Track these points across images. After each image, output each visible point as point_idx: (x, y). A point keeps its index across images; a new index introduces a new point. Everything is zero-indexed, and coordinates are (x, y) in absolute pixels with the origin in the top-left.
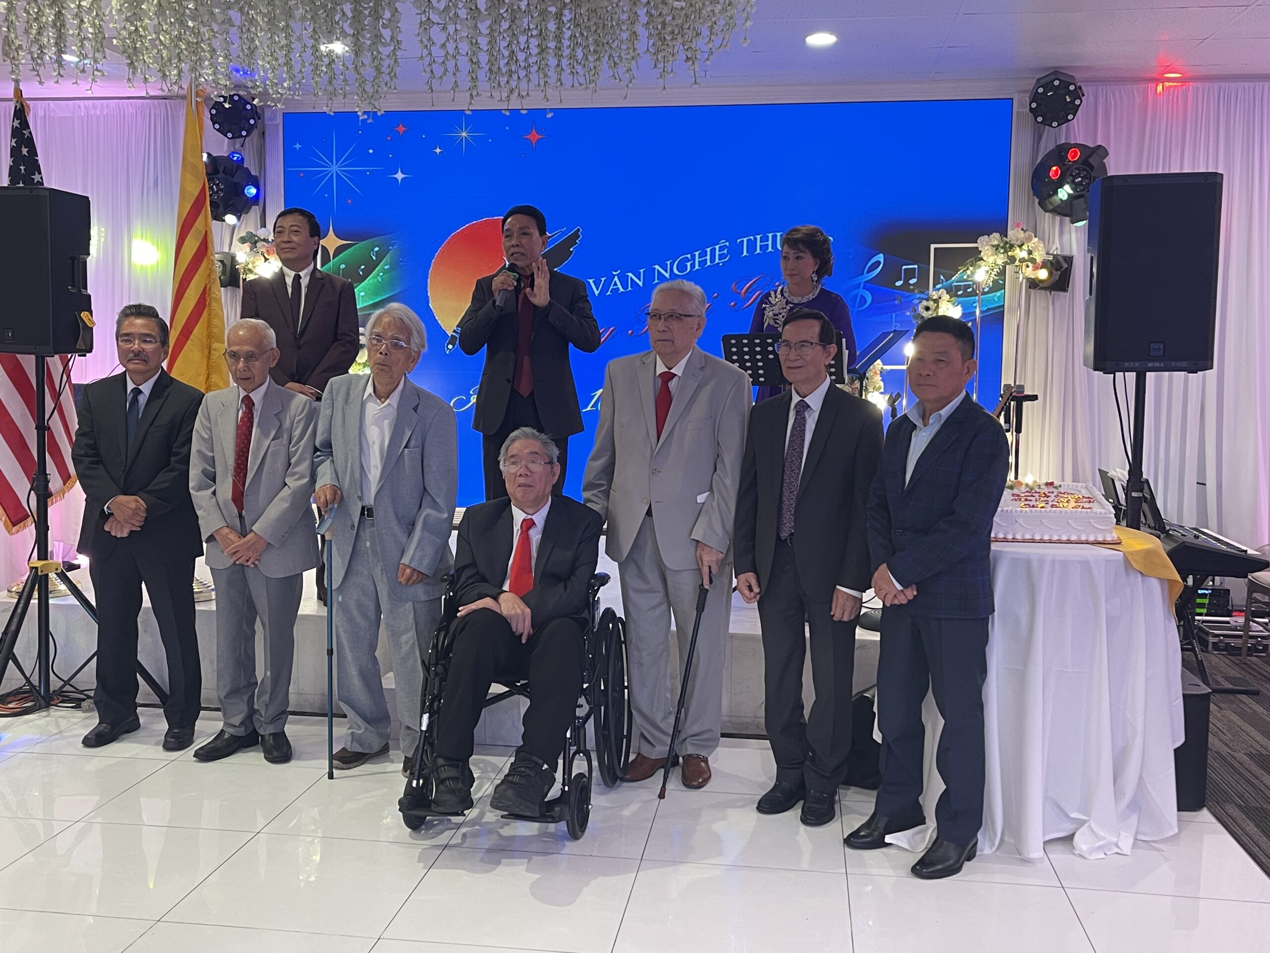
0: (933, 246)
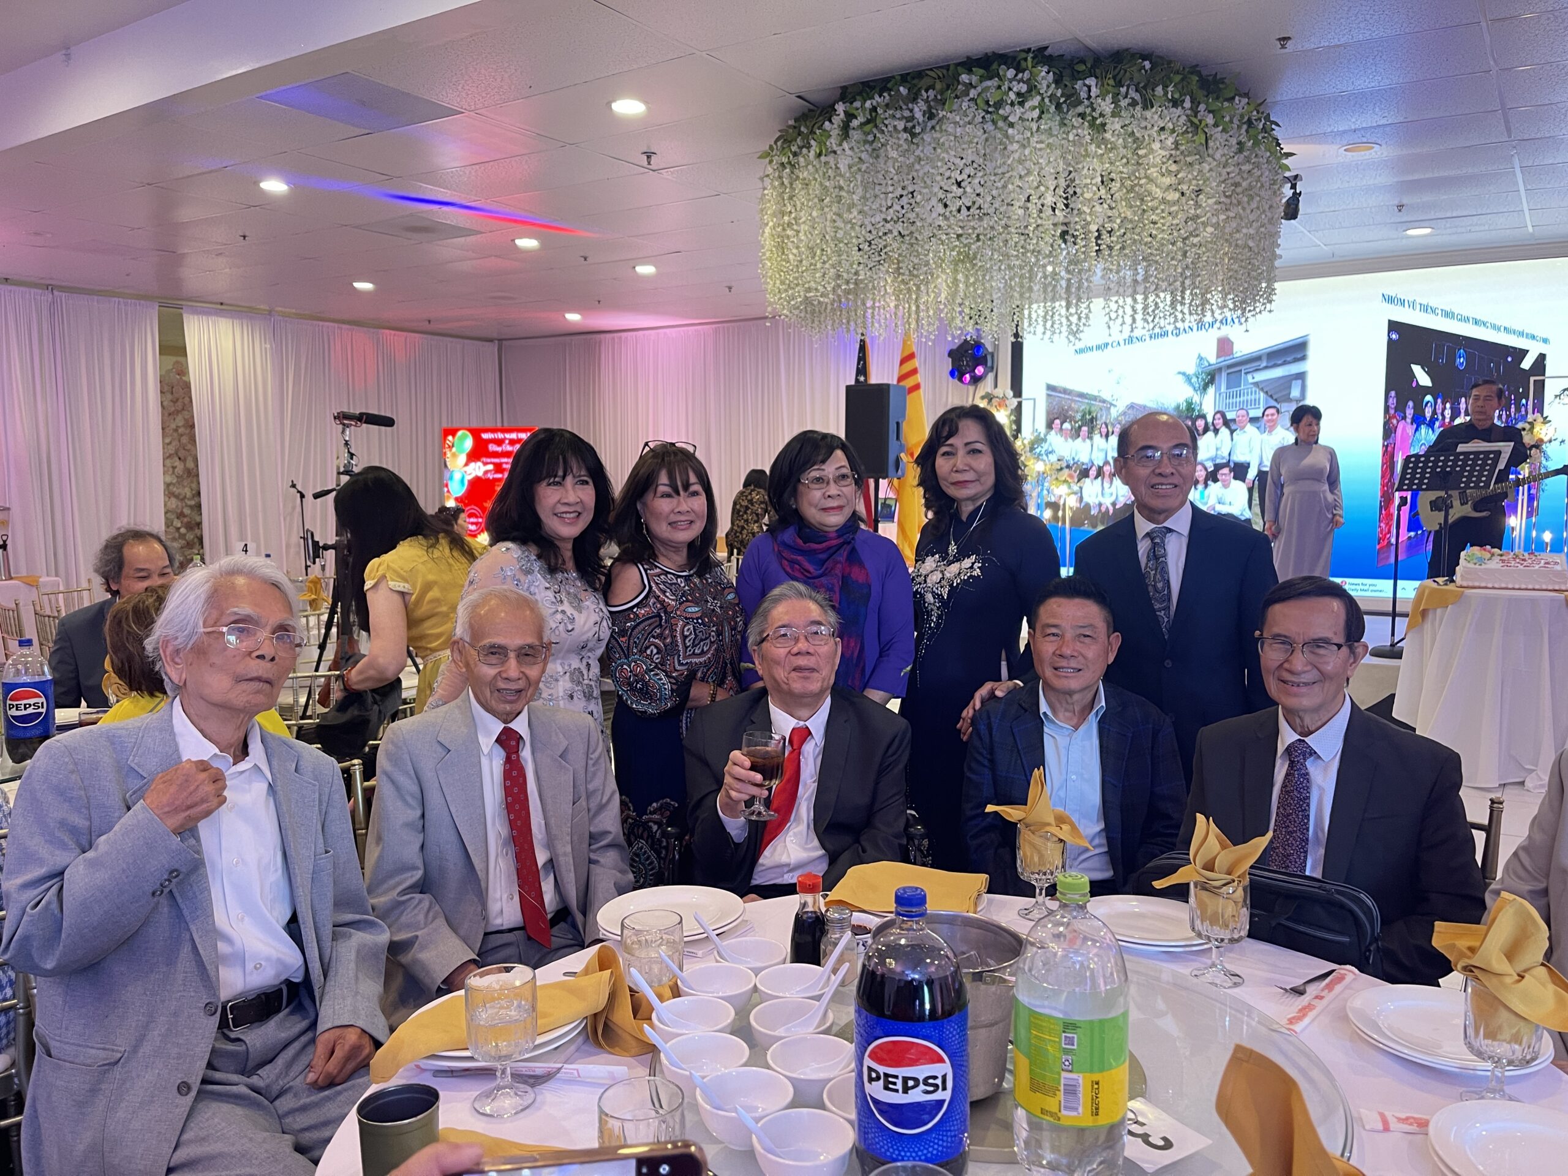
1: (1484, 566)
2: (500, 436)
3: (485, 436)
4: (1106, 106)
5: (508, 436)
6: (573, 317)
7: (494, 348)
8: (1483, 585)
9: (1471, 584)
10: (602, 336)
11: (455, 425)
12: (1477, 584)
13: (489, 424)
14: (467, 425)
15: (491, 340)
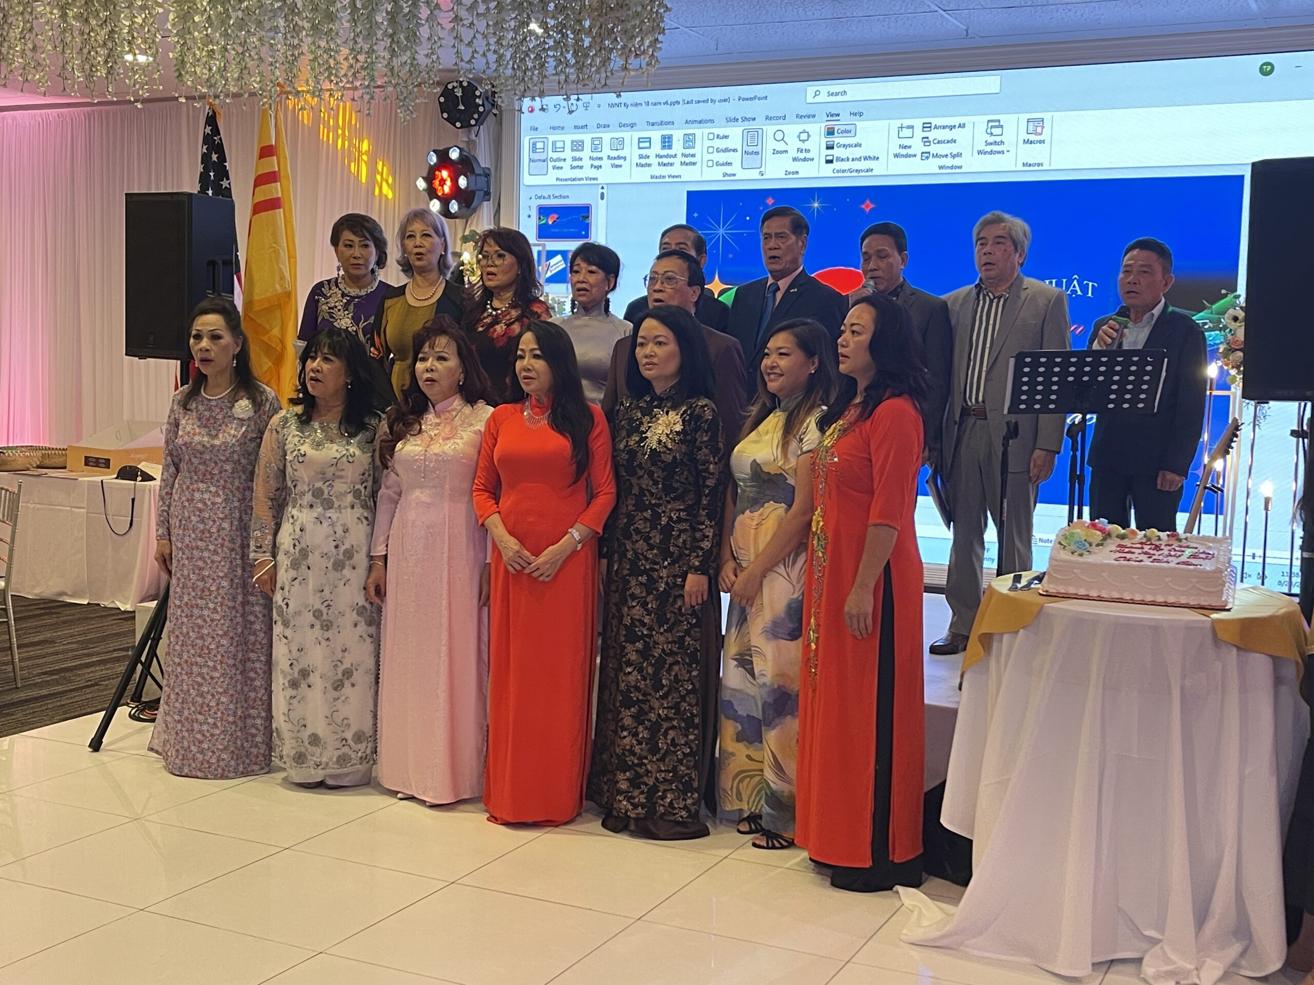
1: (1089, 559)
8: (1082, 592)
9: (1062, 589)
12: (1071, 590)
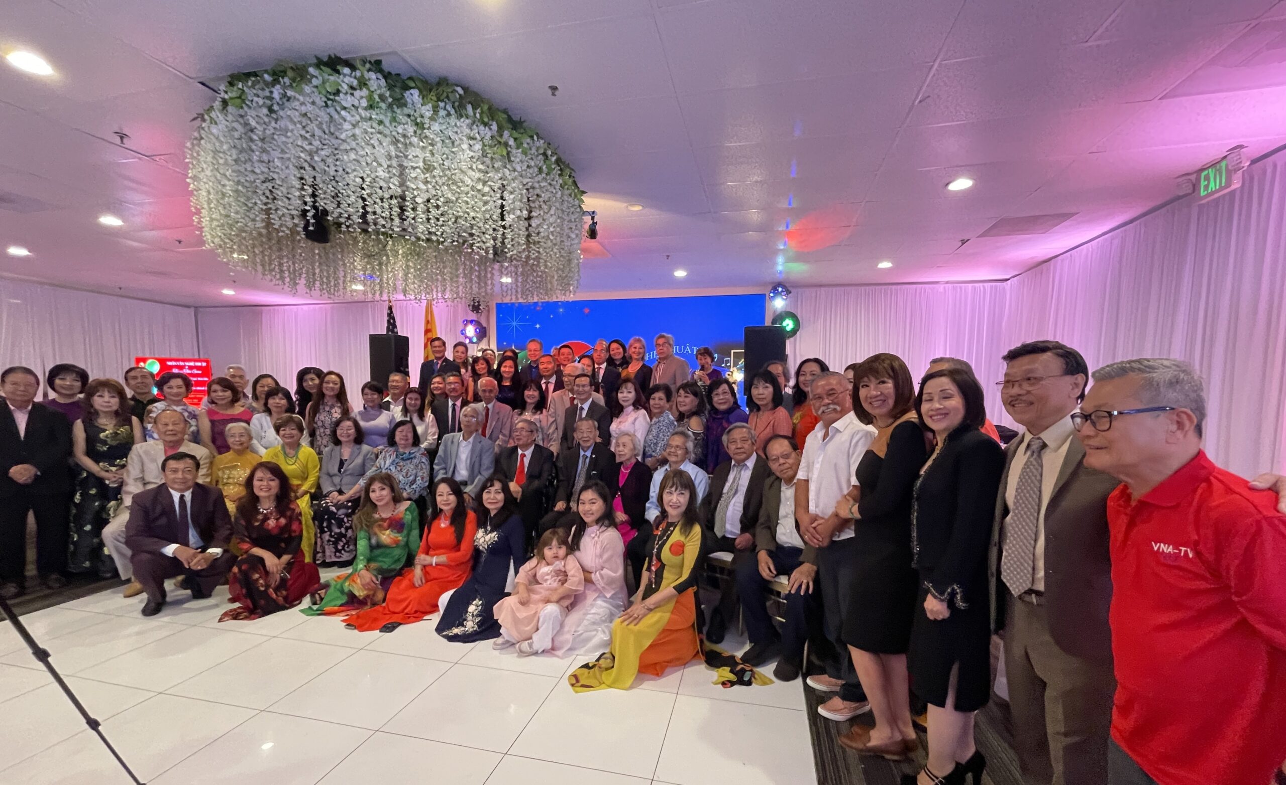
0: (732, 351)
2: (182, 364)
3: (169, 363)
4: (427, 111)
5: (187, 364)
6: (228, 292)
7: (192, 311)
10: (263, 308)
11: (147, 355)
13: (174, 356)
14: (157, 356)
15: (188, 307)
